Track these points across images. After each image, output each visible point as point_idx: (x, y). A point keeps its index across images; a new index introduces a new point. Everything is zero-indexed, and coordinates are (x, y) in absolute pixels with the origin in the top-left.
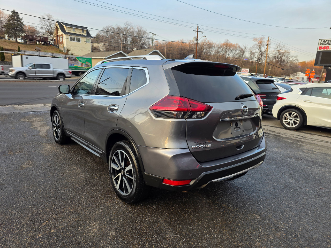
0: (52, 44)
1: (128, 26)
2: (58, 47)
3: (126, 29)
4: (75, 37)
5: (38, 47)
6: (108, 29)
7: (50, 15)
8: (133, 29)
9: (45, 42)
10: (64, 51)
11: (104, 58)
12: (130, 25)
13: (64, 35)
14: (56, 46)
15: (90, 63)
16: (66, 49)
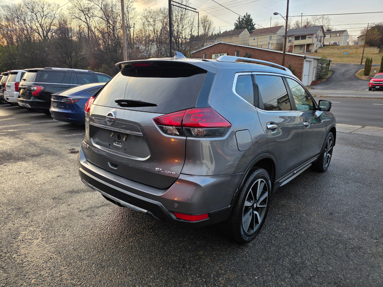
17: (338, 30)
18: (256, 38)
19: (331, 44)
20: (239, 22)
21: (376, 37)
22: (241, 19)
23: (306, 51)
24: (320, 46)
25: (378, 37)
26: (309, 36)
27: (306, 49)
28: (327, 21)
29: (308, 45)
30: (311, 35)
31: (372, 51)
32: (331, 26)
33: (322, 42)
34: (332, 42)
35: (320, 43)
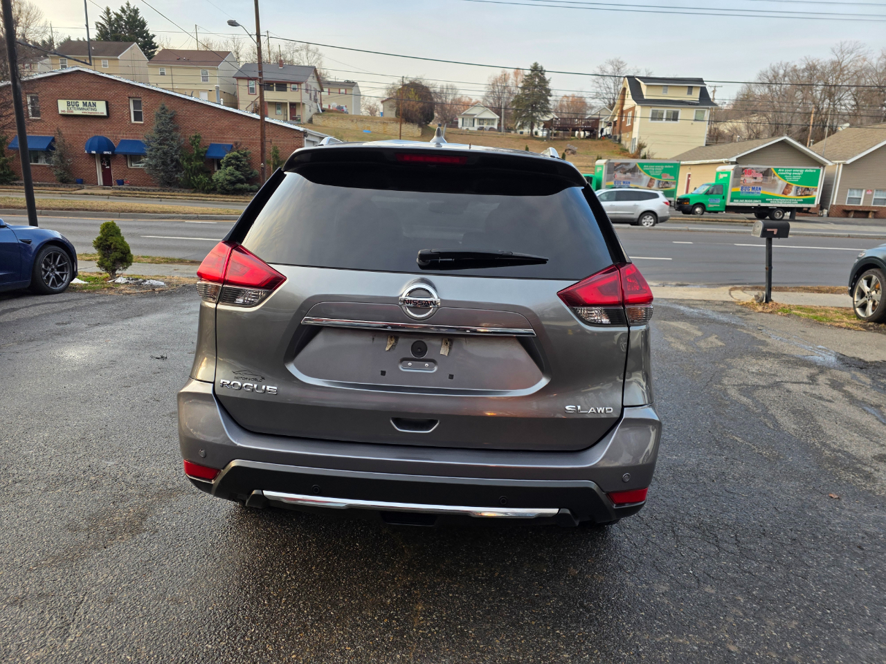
0: (608, 133)
1: (846, 57)
2: (620, 140)
3: (837, 68)
4: (665, 111)
5: (572, 144)
6: (776, 76)
7: (620, 60)
8: (866, 63)
9: (591, 130)
10: (630, 150)
11: (723, 160)
12: (852, 52)
13: (638, 108)
14: (616, 137)
15: (675, 177)
16: (636, 144)
17: (339, 81)
18: (166, 71)
19: (331, 108)
20: (109, 21)
21: (413, 106)
22: (113, 17)
23: (291, 119)
24: (316, 111)
25: (417, 107)
26: (293, 86)
27: (290, 113)
28: (315, 57)
29: (294, 106)
30: (297, 83)
31: (410, 131)
32: (325, 70)
33: (319, 101)
34: (334, 105)
35: (314, 104)
